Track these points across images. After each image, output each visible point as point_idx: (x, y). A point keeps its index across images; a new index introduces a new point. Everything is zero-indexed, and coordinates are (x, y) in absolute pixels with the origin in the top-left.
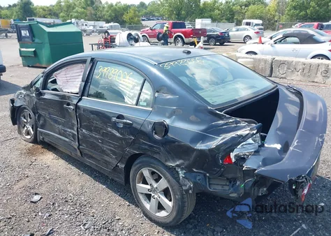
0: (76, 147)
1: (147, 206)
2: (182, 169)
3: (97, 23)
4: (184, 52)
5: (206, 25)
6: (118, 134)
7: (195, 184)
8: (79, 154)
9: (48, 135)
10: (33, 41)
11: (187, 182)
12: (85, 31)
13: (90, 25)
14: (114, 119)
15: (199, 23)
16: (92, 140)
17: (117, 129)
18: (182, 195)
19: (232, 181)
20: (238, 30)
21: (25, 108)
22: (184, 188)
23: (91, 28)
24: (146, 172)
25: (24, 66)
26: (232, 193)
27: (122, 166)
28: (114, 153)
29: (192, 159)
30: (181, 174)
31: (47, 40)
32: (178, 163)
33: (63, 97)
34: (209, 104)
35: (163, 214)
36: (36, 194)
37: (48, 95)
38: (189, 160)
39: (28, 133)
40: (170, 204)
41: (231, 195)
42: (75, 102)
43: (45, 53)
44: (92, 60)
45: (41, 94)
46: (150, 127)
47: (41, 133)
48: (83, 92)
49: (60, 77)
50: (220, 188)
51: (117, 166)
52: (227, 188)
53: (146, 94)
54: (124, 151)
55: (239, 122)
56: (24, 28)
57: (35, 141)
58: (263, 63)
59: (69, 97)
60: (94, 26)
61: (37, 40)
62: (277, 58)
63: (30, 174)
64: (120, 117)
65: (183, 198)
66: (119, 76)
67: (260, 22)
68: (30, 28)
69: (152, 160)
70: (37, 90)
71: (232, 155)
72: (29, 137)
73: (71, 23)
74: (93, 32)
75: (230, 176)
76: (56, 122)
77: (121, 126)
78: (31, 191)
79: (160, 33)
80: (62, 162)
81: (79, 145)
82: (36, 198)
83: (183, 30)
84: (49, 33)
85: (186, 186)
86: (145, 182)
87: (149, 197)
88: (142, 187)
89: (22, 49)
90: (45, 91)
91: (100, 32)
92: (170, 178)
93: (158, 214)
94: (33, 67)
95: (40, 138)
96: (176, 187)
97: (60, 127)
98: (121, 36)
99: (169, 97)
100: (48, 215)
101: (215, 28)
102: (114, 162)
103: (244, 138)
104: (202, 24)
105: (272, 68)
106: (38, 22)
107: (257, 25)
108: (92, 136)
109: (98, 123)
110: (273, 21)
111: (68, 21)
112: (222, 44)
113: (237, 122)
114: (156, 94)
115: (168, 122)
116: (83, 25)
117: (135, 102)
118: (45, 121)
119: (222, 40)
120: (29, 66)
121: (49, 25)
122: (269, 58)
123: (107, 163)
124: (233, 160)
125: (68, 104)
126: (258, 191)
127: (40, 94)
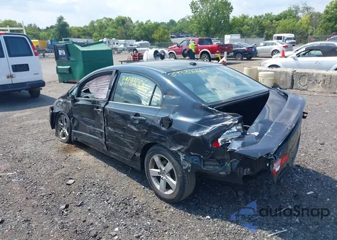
0: (103, 143)
1: (158, 187)
2: (183, 153)
3: (128, 41)
4: (191, 64)
5: (235, 40)
6: (135, 129)
7: (192, 164)
8: (105, 148)
9: (81, 135)
10: (69, 59)
11: (186, 163)
12: (116, 49)
13: (121, 44)
14: (132, 117)
15: (228, 39)
16: (116, 135)
17: (135, 125)
18: (183, 173)
19: (221, 163)
20: (265, 45)
21: (62, 114)
22: (184, 168)
23: (122, 46)
24: (156, 158)
25: (60, 82)
26: (221, 171)
27: (138, 155)
28: (132, 145)
29: (189, 144)
30: (182, 157)
31: (81, 58)
32: (179, 148)
33: (94, 102)
34: (203, 102)
35: (170, 192)
36: (70, 179)
37: (82, 101)
38: (187, 145)
39: (64, 135)
40: (175, 183)
41: (220, 173)
42: (103, 105)
43: (79, 69)
44: (117, 71)
45: (76, 101)
46: (159, 121)
47: (75, 133)
48: (110, 97)
49: (92, 86)
50: (212, 167)
51: (135, 155)
52: (217, 167)
53: (158, 97)
54: (140, 142)
55: (226, 116)
56: (62, 48)
57: (69, 141)
58: (284, 76)
59: (98, 102)
60: (125, 44)
61: (72, 59)
62: (298, 71)
63: (65, 165)
64: (137, 115)
65: (183, 177)
66: (137, 84)
67: (292, 36)
68: (66, 48)
69: (161, 148)
70: (73, 97)
71: (220, 140)
72: (64, 138)
73: (102, 42)
74: (124, 50)
75: (219, 158)
76: (87, 123)
77: (137, 122)
78: (66, 177)
79: (185, 50)
80: (91, 157)
81: (106, 141)
82: (71, 182)
83: (210, 46)
84: (83, 52)
85: (185, 166)
86: (156, 167)
87: (158, 179)
88: (154, 171)
89: (59, 67)
90: (79, 98)
91: (130, 50)
92: (174, 160)
93: (166, 193)
94: (68, 82)
95: (74, 138)
96: (179, 168)
97: (91, 127)
98: (149, 53)
99: (174, 97)
100: (79, 193)
101: (243, 43)
102: (133, 152)
103: (228, 127)
104: (231, 40)
105: (293, 80)
106: (74, 43)
107: (288, 39)
108: (116, 133)
109: (120, 121)
110: (306, 35)
111: (100, 41)
112: (249, 59)
113: (224, 116)
114: (164, 96)
115: (172, 116)
116: (114, 43)
117: (148, 104)
118: (78, 123)
119: (249, 55)
120: (64, 82)
121: (83, 45)
122: (290, 70)
123: (127, 153)
124: (220, 144)
125: (98, 108)
126: (243, 171)
127: (74, 101)
